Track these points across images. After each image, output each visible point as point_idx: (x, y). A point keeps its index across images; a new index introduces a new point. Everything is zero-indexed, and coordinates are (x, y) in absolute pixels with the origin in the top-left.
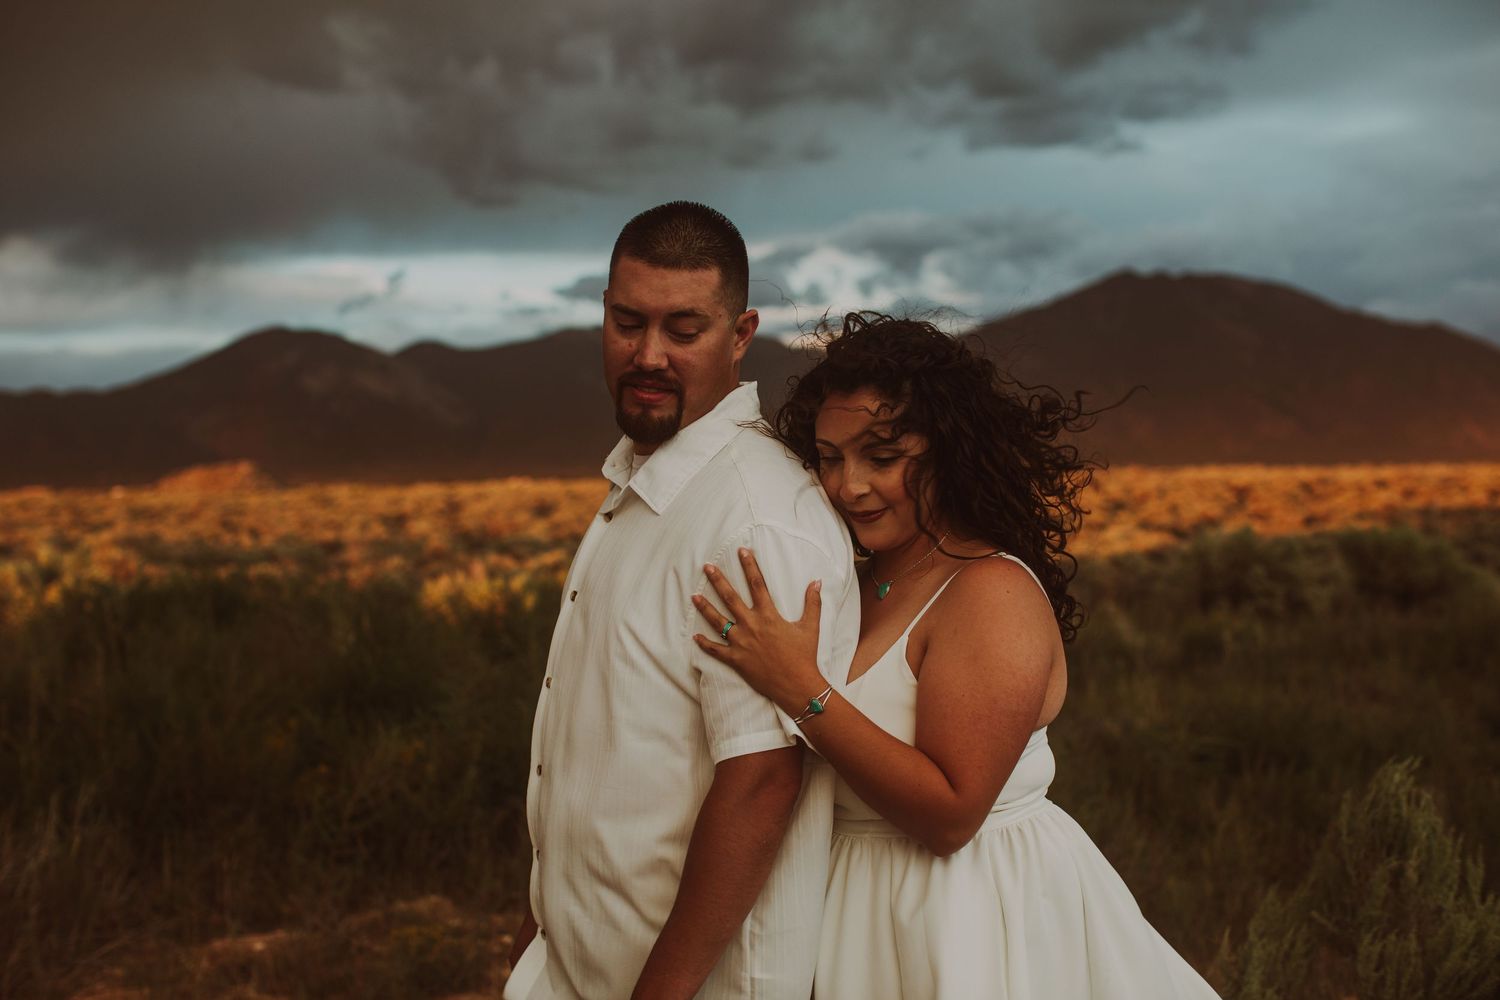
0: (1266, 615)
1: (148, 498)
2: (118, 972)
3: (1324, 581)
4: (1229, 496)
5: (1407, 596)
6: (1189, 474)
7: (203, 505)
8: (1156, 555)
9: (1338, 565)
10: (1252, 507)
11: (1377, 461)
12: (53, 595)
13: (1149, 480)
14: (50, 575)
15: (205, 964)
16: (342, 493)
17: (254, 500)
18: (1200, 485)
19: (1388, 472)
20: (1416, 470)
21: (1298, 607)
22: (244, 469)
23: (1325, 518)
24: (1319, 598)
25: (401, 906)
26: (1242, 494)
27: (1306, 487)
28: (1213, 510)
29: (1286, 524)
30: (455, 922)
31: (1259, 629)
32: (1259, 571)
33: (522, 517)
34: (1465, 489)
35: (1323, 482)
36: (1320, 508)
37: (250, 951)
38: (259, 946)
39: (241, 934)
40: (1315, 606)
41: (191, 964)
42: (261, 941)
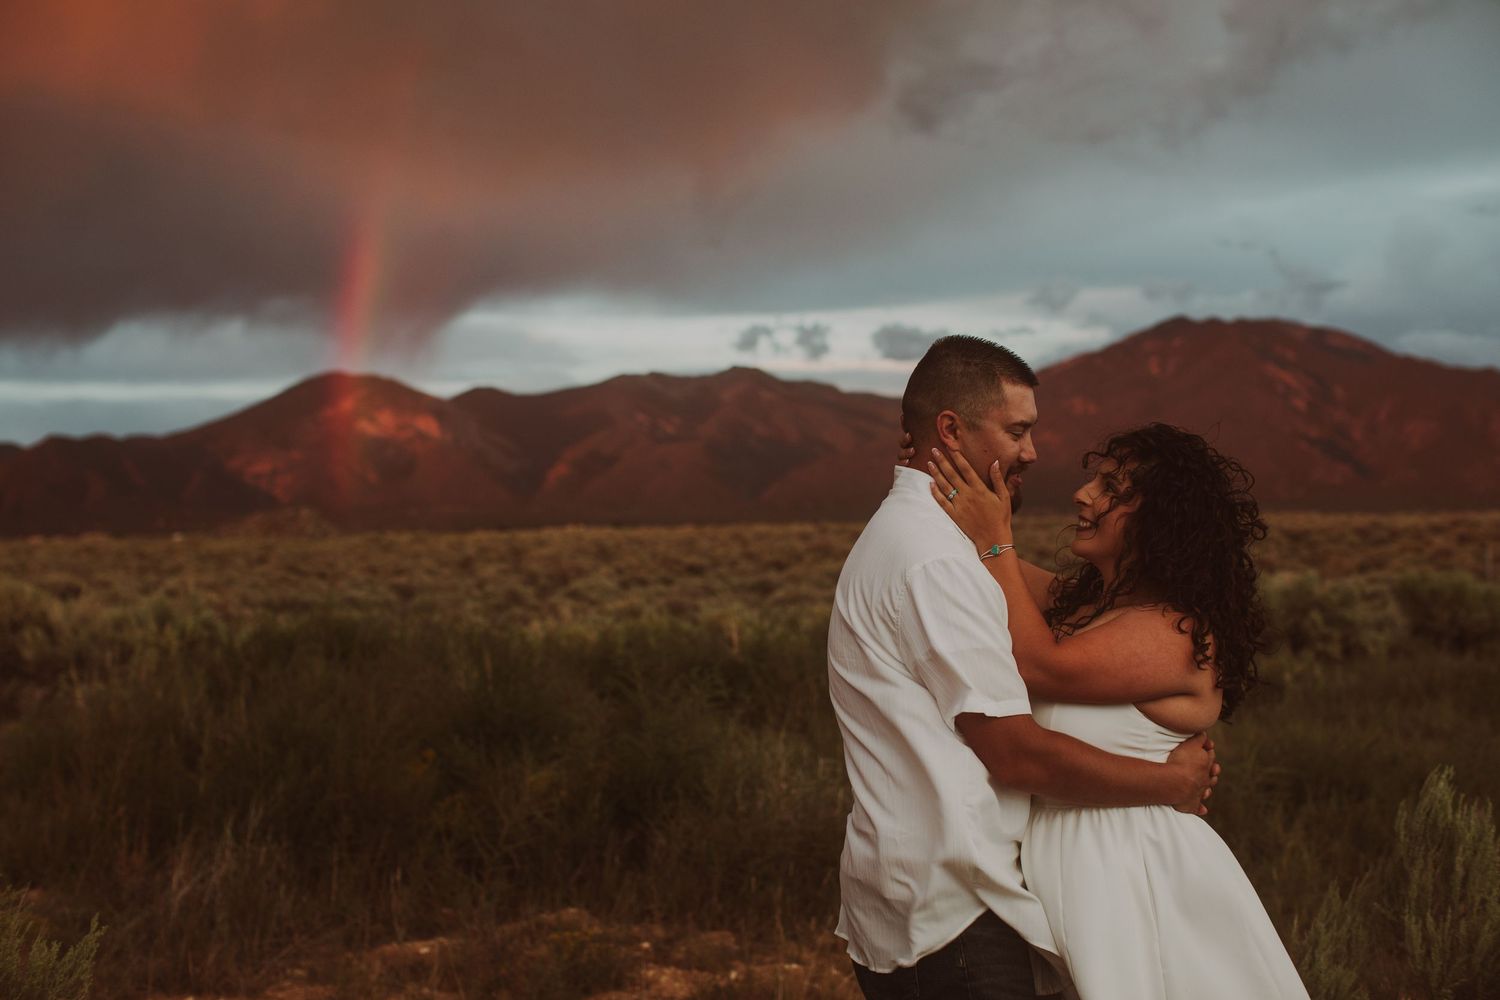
0: (1324, 657)
1: (212, 542)
2: (299, 972)
3: (1380, 626)
4: (1287, 542)
5: (1462, 640)
7: (269, 548)
9: (1393, 609)
10: (1307, 552)
11: (1432, 507)
15: (377, 965)
19: (1442, 518)
20: (1474, 516)
21: (1352, 650)
22: (304, 513)
23: (1380, 563)
24: (1376, 641)
25: (548, 917)
26: (1298, 539)
27: (1362, 532)
28: (1271, 556)
30: (597, 930)
31: (1318, 671)
32: (1316, 616)
35: (1378, 527)
36: (1377, 554)
37: (418, 954)
38: (424, 950)
39: (406, 940)
40: (1372, 650)
41: (363, 967)
42: (425, 946)
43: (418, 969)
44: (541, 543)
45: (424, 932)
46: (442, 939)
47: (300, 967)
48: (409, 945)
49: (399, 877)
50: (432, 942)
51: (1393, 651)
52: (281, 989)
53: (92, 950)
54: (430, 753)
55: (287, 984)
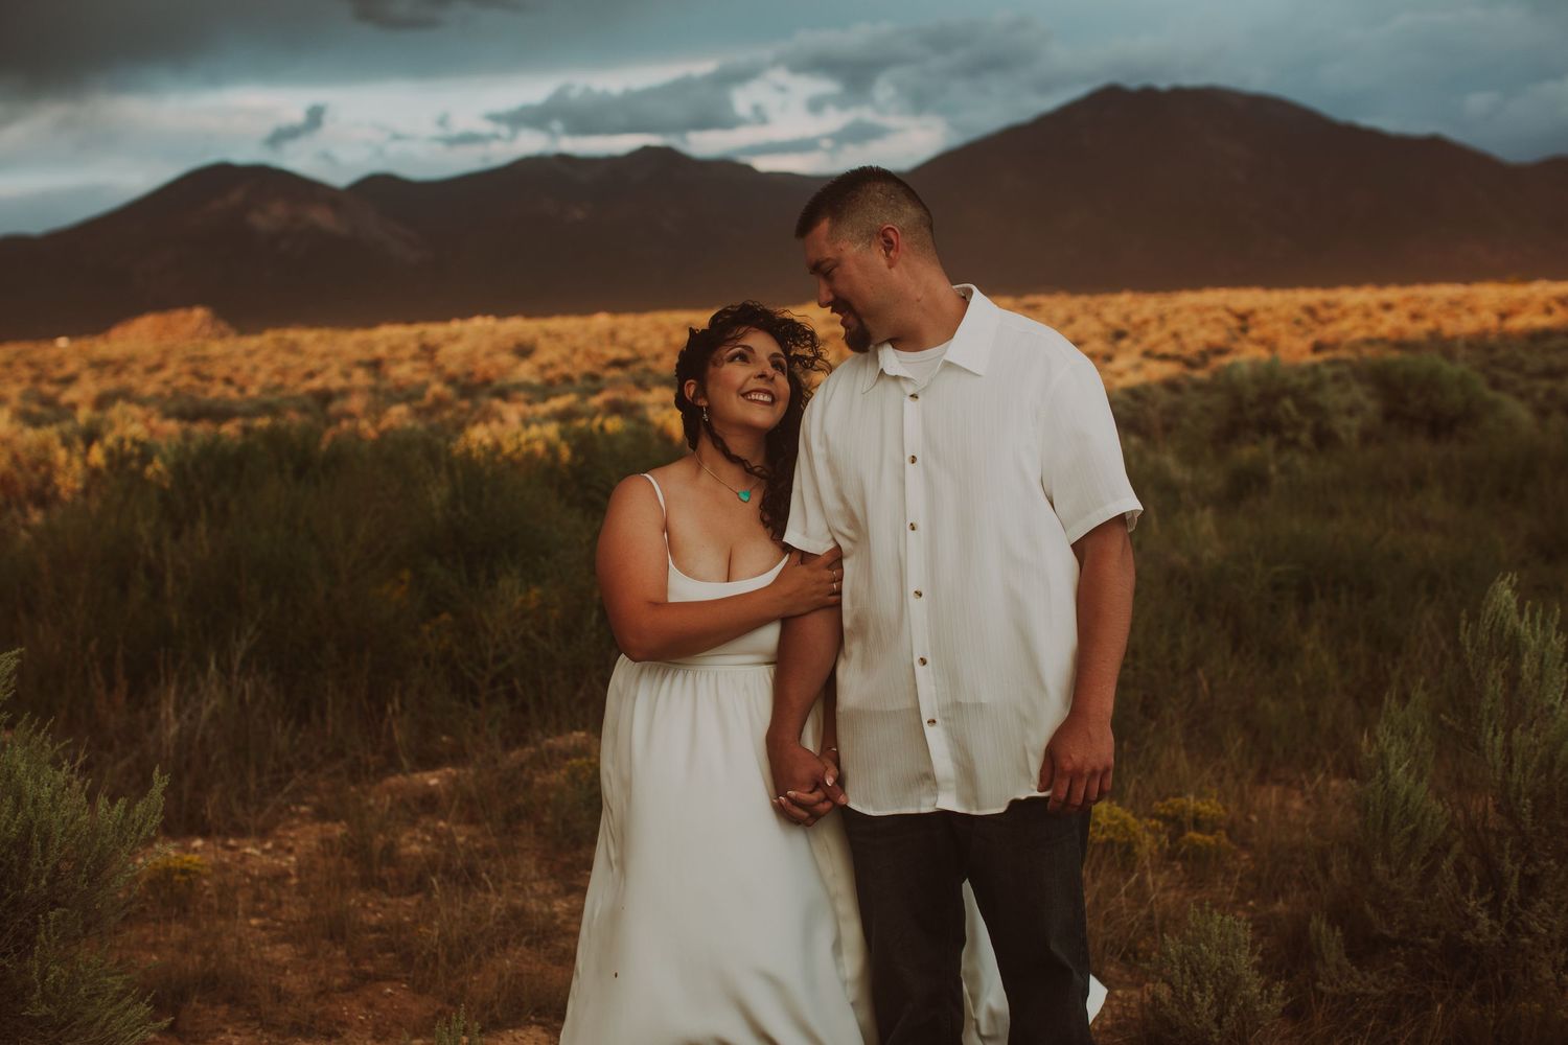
1: (102, 347)
2: (305, 809)
3: (1350, 412)
4: (1233, 322)
5: (1440, 425)
6: (1187, 298)
7: (166, 353)
8: (1171, 385)
9: (1358, 393)
10: (1254, 333)
11: (1381, 282)
12: (97, 455)
13: (1147, 306)
14: (91, 436)
15: (386, 799)
16: (307, 337)
17: (216, 348)
18: (1199, 310)
19: (1392, 294)
20: (1421, 291)
21: (1324, 439)
22: (199, 313)
23: (1335, 345)
24: (1347, 428)
26: (1244, 318)
27: (1311, 311)
28: (1218, 337)
29: (1296, 350)
32: (1288, 403)
33: (505, 359)
34: (1472, 311)
35: (1327, 305)
36: (1328, 333)
37: (427, 786)
38: (433, 782)
39: (414, 771)
40: (1343, 435)
41: (372, 801)
42: (434, 777)
43: (429, 802)
44: (455, 338)
45: (428, 762)
46: (449, 770)
47: (305, 804)
48: (417, 776)
49: (397, 706)
50: (438, 773)
51: (1366, 437)
52: (291, 828)
53: (159, 805)
54: (406, 575)
55: (296, 821)
